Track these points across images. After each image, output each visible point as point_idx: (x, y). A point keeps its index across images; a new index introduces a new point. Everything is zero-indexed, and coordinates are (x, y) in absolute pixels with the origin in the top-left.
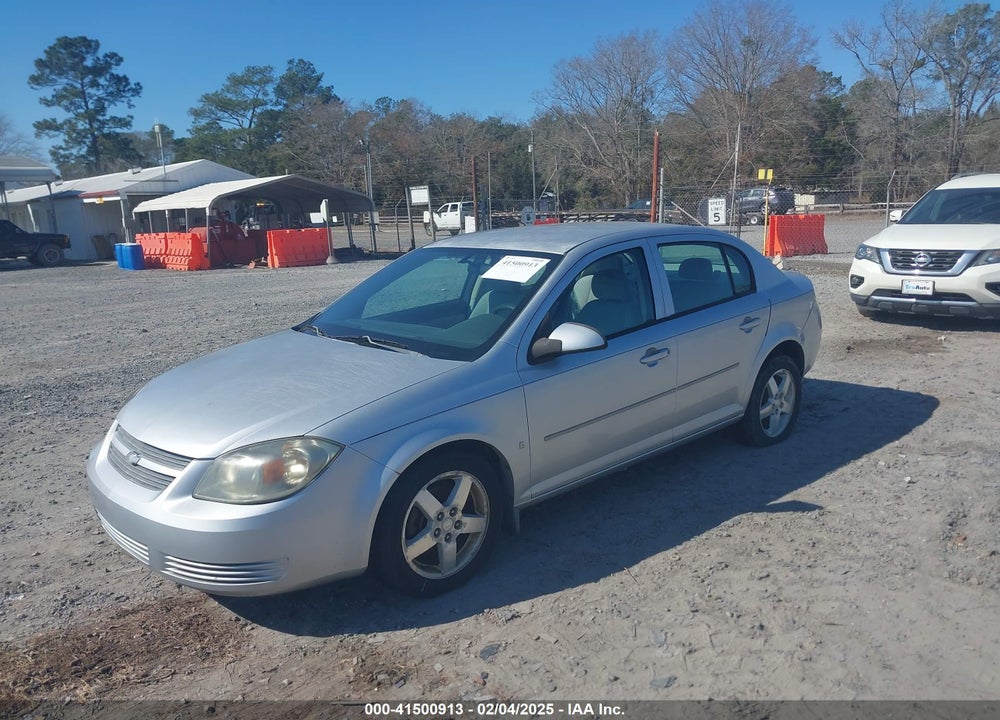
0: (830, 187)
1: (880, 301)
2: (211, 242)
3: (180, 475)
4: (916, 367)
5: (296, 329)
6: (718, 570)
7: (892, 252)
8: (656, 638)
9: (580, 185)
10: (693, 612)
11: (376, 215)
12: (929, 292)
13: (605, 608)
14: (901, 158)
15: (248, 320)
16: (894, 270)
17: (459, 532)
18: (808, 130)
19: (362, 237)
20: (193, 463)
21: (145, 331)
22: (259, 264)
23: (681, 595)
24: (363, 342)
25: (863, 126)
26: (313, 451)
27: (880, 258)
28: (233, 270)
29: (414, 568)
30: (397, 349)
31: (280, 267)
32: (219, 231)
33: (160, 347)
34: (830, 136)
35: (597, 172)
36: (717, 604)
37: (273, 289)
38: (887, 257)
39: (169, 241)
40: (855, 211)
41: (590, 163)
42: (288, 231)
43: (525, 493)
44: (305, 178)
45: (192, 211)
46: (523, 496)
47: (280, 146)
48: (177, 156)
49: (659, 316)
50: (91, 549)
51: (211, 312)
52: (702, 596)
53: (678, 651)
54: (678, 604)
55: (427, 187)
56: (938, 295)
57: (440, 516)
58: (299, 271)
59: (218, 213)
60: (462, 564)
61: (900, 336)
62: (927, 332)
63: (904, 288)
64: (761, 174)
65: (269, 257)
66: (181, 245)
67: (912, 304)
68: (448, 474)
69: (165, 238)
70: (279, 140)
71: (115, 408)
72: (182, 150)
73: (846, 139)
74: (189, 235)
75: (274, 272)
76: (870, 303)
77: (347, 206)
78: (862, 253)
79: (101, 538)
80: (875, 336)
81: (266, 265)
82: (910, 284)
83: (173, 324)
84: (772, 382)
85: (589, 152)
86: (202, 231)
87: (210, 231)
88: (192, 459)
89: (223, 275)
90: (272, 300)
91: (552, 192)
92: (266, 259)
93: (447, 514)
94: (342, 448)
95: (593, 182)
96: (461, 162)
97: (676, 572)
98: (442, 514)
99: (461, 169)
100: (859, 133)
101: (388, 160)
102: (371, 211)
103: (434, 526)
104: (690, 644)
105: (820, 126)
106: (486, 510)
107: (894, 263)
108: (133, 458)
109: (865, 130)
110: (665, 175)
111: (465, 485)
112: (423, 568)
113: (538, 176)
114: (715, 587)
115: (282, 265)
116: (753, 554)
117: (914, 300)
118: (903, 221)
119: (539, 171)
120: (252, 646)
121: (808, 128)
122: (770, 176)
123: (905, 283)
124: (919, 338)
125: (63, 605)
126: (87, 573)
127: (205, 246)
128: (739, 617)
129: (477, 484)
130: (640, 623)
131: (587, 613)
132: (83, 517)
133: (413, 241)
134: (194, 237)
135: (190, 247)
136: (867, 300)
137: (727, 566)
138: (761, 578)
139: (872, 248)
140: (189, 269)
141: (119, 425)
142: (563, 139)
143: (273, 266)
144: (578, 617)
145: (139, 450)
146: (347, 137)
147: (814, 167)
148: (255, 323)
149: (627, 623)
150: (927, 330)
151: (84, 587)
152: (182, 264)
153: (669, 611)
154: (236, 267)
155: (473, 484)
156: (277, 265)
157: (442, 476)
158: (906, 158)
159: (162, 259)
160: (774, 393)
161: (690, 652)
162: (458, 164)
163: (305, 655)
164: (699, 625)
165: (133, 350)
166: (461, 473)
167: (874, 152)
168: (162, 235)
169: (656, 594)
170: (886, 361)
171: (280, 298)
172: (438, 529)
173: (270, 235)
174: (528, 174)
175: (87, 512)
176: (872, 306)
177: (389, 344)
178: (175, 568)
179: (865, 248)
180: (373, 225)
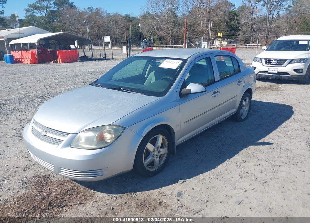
0: (232, 39)
1: (261, 75)
2: (38, 54)
3: (65, 139)
4: (277, 95)
5: (91, 85)
6: (243, 163)
7: (265, 59)
8: (232, 187)
9: (156, 37)
10: (241, 177)
11: (93, 45)
12: (276, 72)
13: (212, 177)
14: (252, 31)
15: (57, 81)
16: (266, 65)
17: (160, 154)
18: (226, 21)
19: (88, 53)
20: (70, 135)
21: (22, 85)
22: (55, 62)
23: (235, 172)
24: (120, 90)
25: (241, 20)
26: (114, 129)
27: (261, 61)
28: (46, 64)
29: (147, 168)
30: (133, 92)
31: (62, 63)
32: (40, 51)
33: (29, 90)
34: (232, 23)
35: (161, 33)
36: (247, 174)
37: (62, 70)
38: (264, 61)
39: (23, 54)
40: (240, 47)
41: (159, 30)
42: (64, 51)
43: (179, 140)
44: (69, 33)
45: (30, 44)
46: (178, 141)
47: (56, 23)
48: (20, 25)
49: (216, 80)
50: (27, 163)
51: (43, 78)
52: (241, 172)
53: (241, 191)
54: (235, 175)
55: (109, 36)
56: (279, 73)
57: (154, 150)
58: (68, 64)
59: (40, 45)
60: (161, 164)
61: (268, 86)
62: (275, 84)
63: (269, 70)
64: (219, 34)
65: (58, 60)
66: (27, 55)
67: (271, 76)
68: (155, 136)
69: (22, 53)
70: (55, 20)
71: (19, 112)
72: (23, 23)
73: (237, 24)
74: (30, 52)
75: (60, 64)
76: (258, 75)
77: (83, 42)
78: (255, 59)
79: (29, 159)
80: (260, 86)
81: (57, 62)
82: (271, 69)
83: (31, 82)
84: (244, 101)
85: (158, 27)
86: (35, 51)
87: (37, 51)
88: (69, 133)
89: (43, 66)
90: (63, 74)
91: (146, 39)
92: (57, 60)
93: (156, 149)
94: (125, 128)
95: (159, 36)
96: (117, 29)
97: (230, 164)
98: (154, 149)
99: (117, 31)
100: (240, 22)
101: (93, 28)
102: (91, 44)
103: (152, 154)
104: (244, 189)
105: (229, 20)
106: (167, 145)
107: (266, 62)
108: (44, 133)
109: (242, 21)
110: (188, 34)
111: (161, 138)
112: (150, 168)
113: (142, 34)
114: (244, 169)
115: (63, 62)
116: (252, 157)
117: (272, 75)
118: (267, 50)
119: (143, 32)
120: (97, 196)
121: (226, 20)
122: (221, 35)
123: (269, 69)
124: (273, 86)
125: (23, 184)
126: (27, 172)
127: (36, 56)
128: (256, 178)
129: (164, 138)
130: (225, 182)
131: (207, 179)
132: (20, 151)
133: (105, 55)
134: (32, 52)
135: (30, 56)
136: (257, 74)
137: (245, 161)
138: (258, 165)
139: (259, 58)
140: (31, 64)
141: (35, 121)
142: (150, 22)
143: (60, 62)
144: (204, 181)
145: (46, 130)
146: (79, 20)
147: (228, 33)
148: (60, 82)
149: (221, 182)
150: (274, 84)
151: (29, 177)
152: (29, 62)
153: (233, 177)
154: (47, 63)
155: (163, 138)
156: (61, 62)
157: (154, 137)
158: (254, 30)
159: (20, 60)
160: (244, 105)
161: (245, 191)
162: (116, 29)
163: (116, 198)
164: (244, 182)
165: (19, 91)
166: (159, 135)
167: (244, 29)
168: (20, 52)
169: (226, 172)
170: (267, 93)
171: (65, 73)
172: (153, 155)
173: (58, 52)
174: (139, 33)
175: (21, 149)
176: (258, 76)
177: (129, 91)
178: (65, 173)
179: (256, 58)
180: (92, 49)
